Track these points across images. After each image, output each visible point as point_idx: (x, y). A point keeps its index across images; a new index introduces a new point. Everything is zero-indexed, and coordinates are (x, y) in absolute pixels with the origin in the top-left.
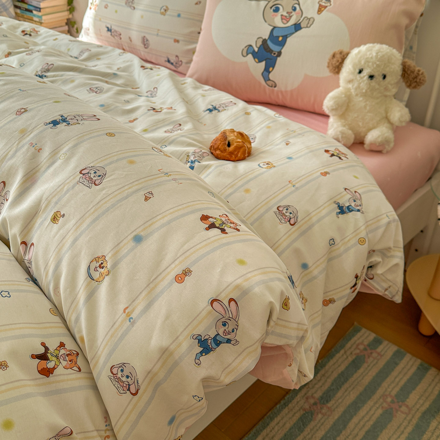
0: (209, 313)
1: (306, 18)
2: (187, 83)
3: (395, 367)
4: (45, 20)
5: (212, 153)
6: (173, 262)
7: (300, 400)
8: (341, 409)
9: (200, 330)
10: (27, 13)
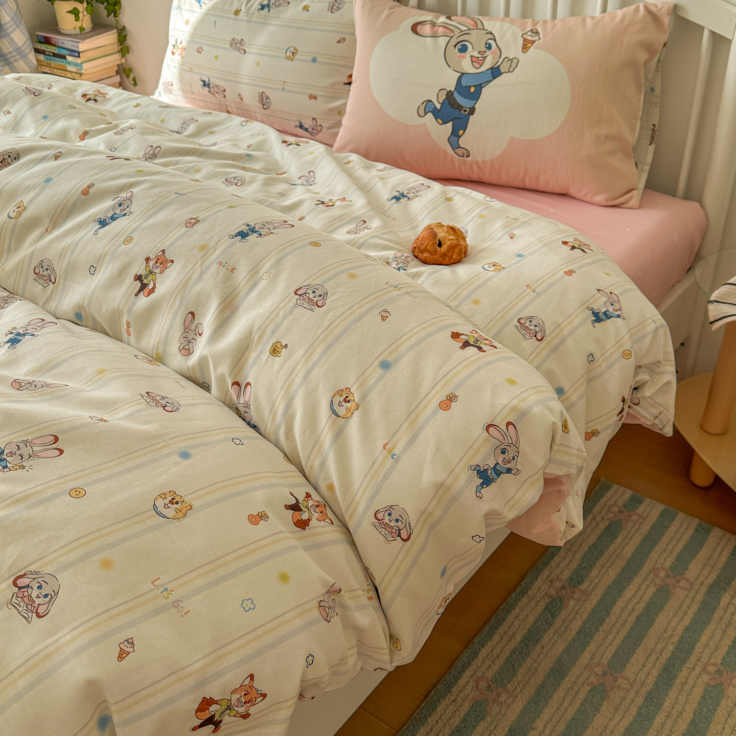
0: (486, 439)
1: (507, 59)
2: (353, 161)
3: (664, 532)
4: (86, 69)
5: (415, 256)
6: (433, 388)
7: (542, 585)
8: (599, 592)
9: (478, 460)
10: (56, 59)
